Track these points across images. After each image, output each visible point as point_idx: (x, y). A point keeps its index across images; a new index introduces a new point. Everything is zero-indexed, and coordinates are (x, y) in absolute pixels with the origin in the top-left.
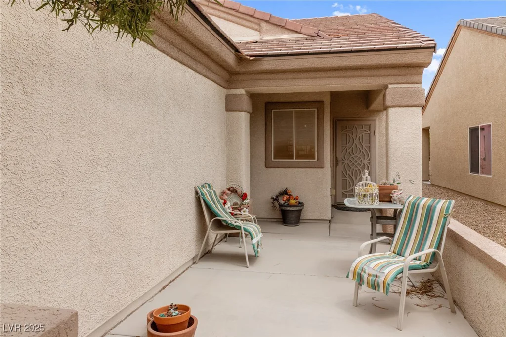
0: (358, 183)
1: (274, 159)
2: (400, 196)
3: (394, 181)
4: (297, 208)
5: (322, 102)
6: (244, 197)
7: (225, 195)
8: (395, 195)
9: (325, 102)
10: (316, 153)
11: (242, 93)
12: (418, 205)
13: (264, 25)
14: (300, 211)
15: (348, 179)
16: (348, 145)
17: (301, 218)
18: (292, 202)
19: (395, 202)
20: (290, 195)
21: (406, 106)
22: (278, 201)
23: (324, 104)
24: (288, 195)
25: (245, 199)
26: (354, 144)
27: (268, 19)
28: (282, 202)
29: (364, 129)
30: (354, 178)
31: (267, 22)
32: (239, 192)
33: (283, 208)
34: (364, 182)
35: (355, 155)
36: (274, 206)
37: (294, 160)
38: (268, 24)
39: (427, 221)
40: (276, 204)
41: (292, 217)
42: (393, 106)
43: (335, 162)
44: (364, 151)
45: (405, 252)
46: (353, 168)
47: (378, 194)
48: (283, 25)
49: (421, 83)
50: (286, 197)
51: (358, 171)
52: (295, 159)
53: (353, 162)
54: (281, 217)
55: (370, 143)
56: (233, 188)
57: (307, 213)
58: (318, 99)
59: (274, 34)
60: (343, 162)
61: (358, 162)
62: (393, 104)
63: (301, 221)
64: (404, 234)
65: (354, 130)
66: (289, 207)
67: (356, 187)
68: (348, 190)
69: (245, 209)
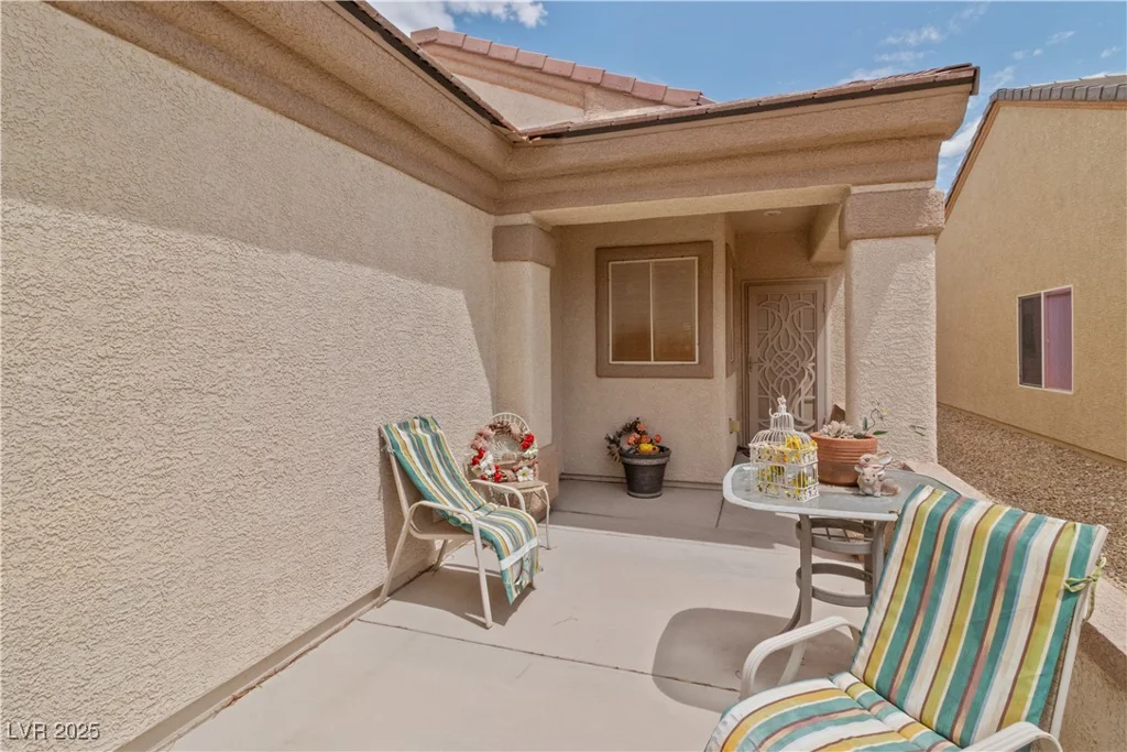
0: (760, 433)
1: (613, 360)
2: (882, 472)
3: (866, 428)
4: (655, 462)
5: (709, 243)
6: (527, 442)
7: (482, 439)
8: (868, 471)
9: (715, 244)
10: (697, 347)
11: (525, 222)
12: (953, 525)
13: (591, 94)
14: (662, 467)
15: (771, 398)
16: (770, 331)
17: (665, 478)
18: (646, 447)
19: (869, 491)
20: (642, 433)
21: (895, 236)
22: (618, 445)
23: (712, 247)
24: (638, 433)
25: (528, 447)
26: (783, 329)
27: (598, 81)
28: (626, 447)
29: (801, 300)
31: (597, 86)
32: (515, 429)
33: (628, 460)
34: (773, 429)
35: (785, 351)
36: (612, 454)
37: (652, 362)
38: (600, 92)
39: (991, 590)
40: (616, 449)
41: (645, 478)
42: (863, 238)
43: (746, 365)
44: (802, 343)
45: (905, 693)
46: (780, 376)
47: (815, 466)
48: (629, 90)
49: (934, 178)
50: (634, 437)
51: (789, 380)
52: (655, 360)
53: (780, 364)
54: (624, 476)
55: (815, 327)
56: (502, 423)
57: (679, 470)
58: (702, 238)
59: (612, 109)
60: (761, 364)
61: (791, 364)
62: (863, 231)
63: (664, 484)
64: (901, 620)
65: (782, 303)
66: (637, 458)
67: (750, 445)
69: (525, 468)
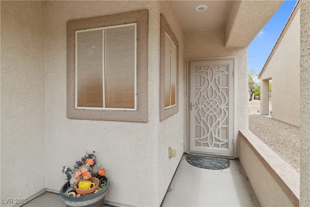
1: (78, 106)
9: (149, 11)
15: (202, 125)
16: (202, 87)
23: (148, 15)
26: (209, 86)
29: (220, 70)
30: (209, 125)
35: (210, 99)
37: (104, 108)
43: (189, 106)
44: (220, 94)
46: (207, 113)
51: (213, 116)
52: (106, 107)
53: (208, 106)
55: (227, 85)
60: (197, 106)
61: (214, 106)
65: (209, 71)
68: (202, 138)
